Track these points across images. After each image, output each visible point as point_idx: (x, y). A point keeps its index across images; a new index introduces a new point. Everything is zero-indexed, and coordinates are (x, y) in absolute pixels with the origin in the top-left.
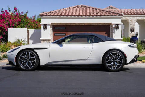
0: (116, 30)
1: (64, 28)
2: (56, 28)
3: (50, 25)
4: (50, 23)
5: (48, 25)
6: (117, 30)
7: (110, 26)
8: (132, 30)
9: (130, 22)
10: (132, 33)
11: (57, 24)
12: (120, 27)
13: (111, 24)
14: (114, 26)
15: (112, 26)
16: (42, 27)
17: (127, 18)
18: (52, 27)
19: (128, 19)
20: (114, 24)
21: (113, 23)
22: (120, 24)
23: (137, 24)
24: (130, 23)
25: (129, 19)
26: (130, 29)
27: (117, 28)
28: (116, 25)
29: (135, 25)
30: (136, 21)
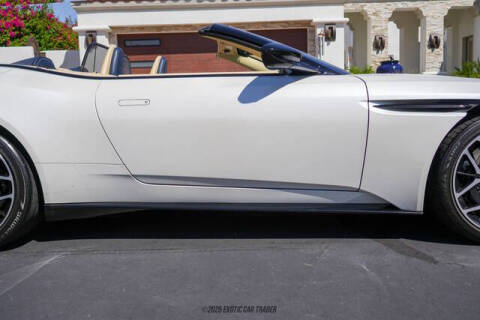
0: (326, 43)
1: (157, 42)
2: (128, 43)
3: (110, 33)
4: (105, 26)
5: (102, 32)
6: (332, 43)
7: (306, 30)
8: (380, 45)
9: (373, 17)
10: (378, 52)
11: (133, 28)
12: (340, 32)
13: (309, 23)
14: (319, 31)
15: (314, 32)
16: (82, 40)
17: (362, 6)
18: (116, 39)
19: (365, 8)
20: (320, 24)
21: (316, 20)
22: (340, 24)
23: (392, 26)
24: (373, 21)
25: (369, 8)
26: (371, 41)
27: (330, 36)
28: (327, 27)
29: (387, 29)
30: (390, 16)
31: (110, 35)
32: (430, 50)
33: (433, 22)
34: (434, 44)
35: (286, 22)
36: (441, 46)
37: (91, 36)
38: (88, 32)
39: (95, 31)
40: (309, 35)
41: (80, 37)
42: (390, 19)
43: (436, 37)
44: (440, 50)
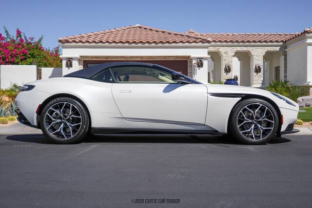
0: (197, 69)
2: (89, 65)
4: (78, 56)
5: (75, 59)
6: (201, 68)
7: (187, 61)
8: (228, 70)
9: (224, 55)
10: (227, 74)
11: (92, 57)
12: (205, 63)
13: (189, 57)
14: (194, 62)
15: (191, 62)
16: (64, 62)
17: (218, 49)
18: (82, 63)
19: (220, 50)
20: (195, 58)
21: (193, 56)
22: (206, 59)
23: (236, 59)
25: (222, 50)
26: (223, 67)
27: (200, 65)
28: (198, 60)
29: (232, 61)
30: (233, 54)
31: (79, 60)
32: (256, 74)
33: (257, 58)
34: (258, 70)
35: (177, 57)
36: (262, 72)
37: (69, 60)
38: (68, 58)
39: (72, 58)
40: (188, 64)
41: (63, 61)
42: (234, 56)
43: (259, 67)
44: (261, 74)
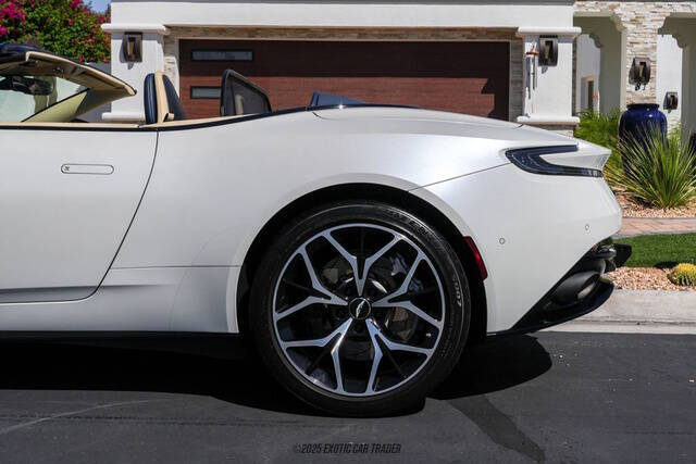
0: (539, 69)
1: (248, 56)
2: (198, 56)
3: (165, 37)
5: (152, 34)
6: (550, 69)
7: (506, 44)
8: (642, 74)
9: (630, 27)
10: (637, 88)
11: (206, 30)
12: (565, 50)
13: (511, 32)
14: (528, 47)
15: (521, 47)
16: (116, 46)
17: (613, 7)
18: (176, 47)
19: (617, 11)
20: (531, 36)
21: (523, 28)
22: (565, 37)
24: (630, 32)
25: (624, 12)
26: (627, 66)
27: (548, 57)
28: (543, 42)
29: (654, 48)
30: (660, 25)
31: (167, 40)
37: (132, 40)
38: (127, 33)
39: (140, 33)
40: (512, 53)
41: (113, 41)
42: (662, 31)
